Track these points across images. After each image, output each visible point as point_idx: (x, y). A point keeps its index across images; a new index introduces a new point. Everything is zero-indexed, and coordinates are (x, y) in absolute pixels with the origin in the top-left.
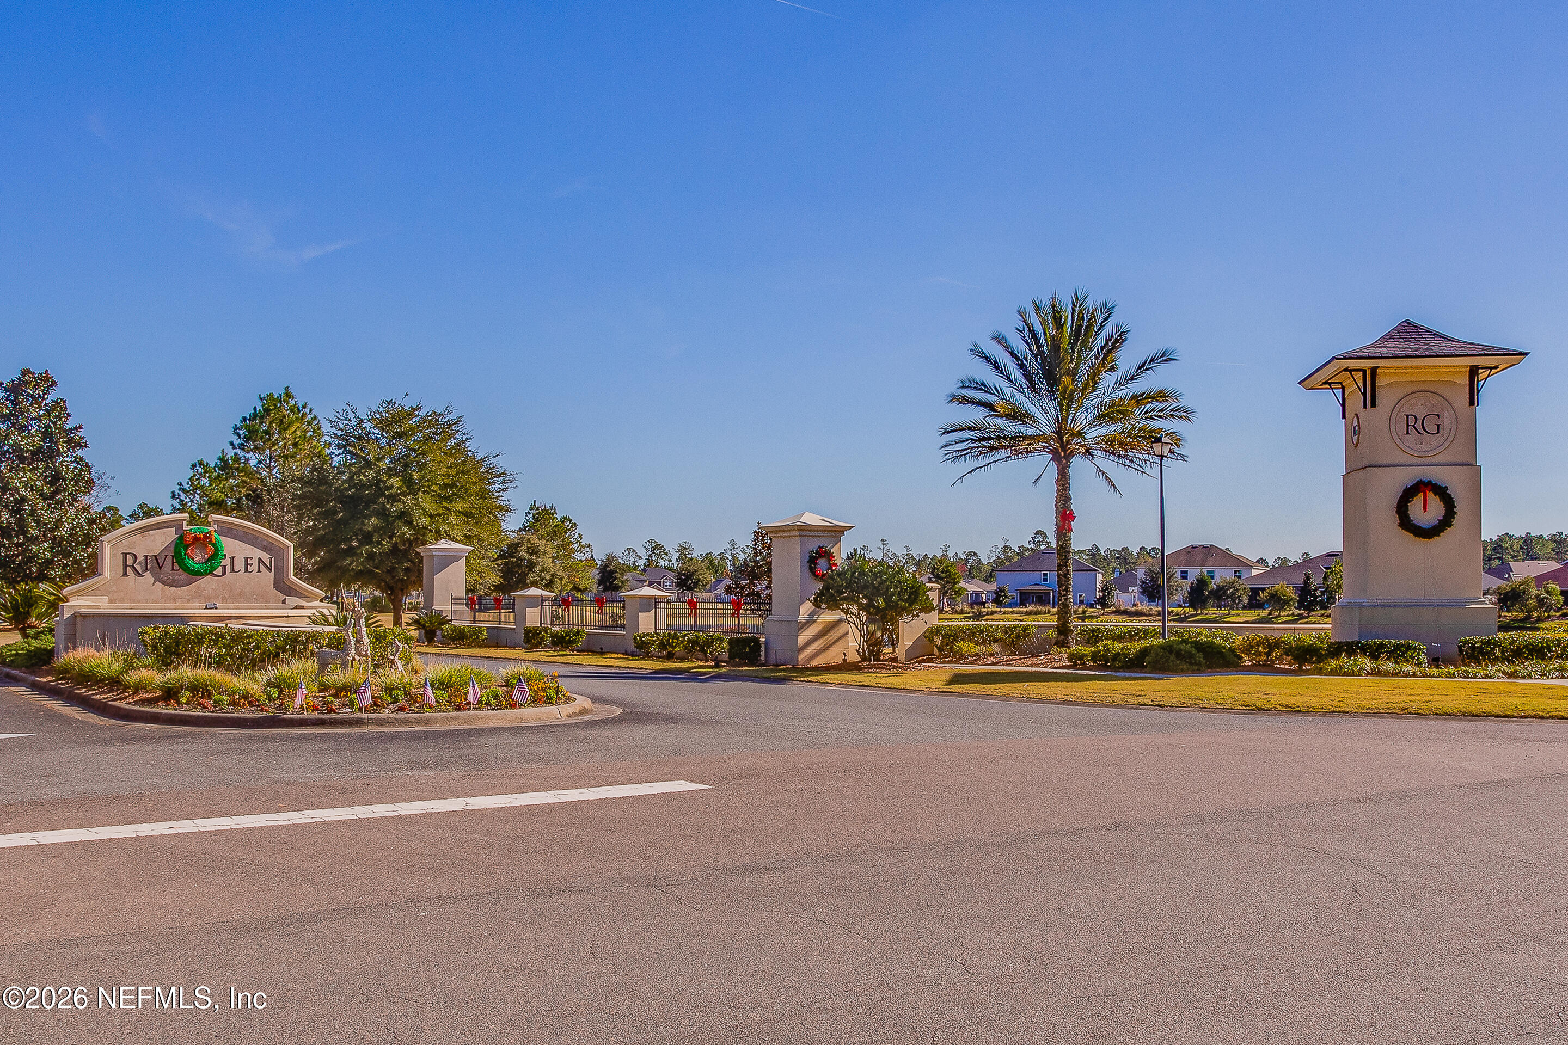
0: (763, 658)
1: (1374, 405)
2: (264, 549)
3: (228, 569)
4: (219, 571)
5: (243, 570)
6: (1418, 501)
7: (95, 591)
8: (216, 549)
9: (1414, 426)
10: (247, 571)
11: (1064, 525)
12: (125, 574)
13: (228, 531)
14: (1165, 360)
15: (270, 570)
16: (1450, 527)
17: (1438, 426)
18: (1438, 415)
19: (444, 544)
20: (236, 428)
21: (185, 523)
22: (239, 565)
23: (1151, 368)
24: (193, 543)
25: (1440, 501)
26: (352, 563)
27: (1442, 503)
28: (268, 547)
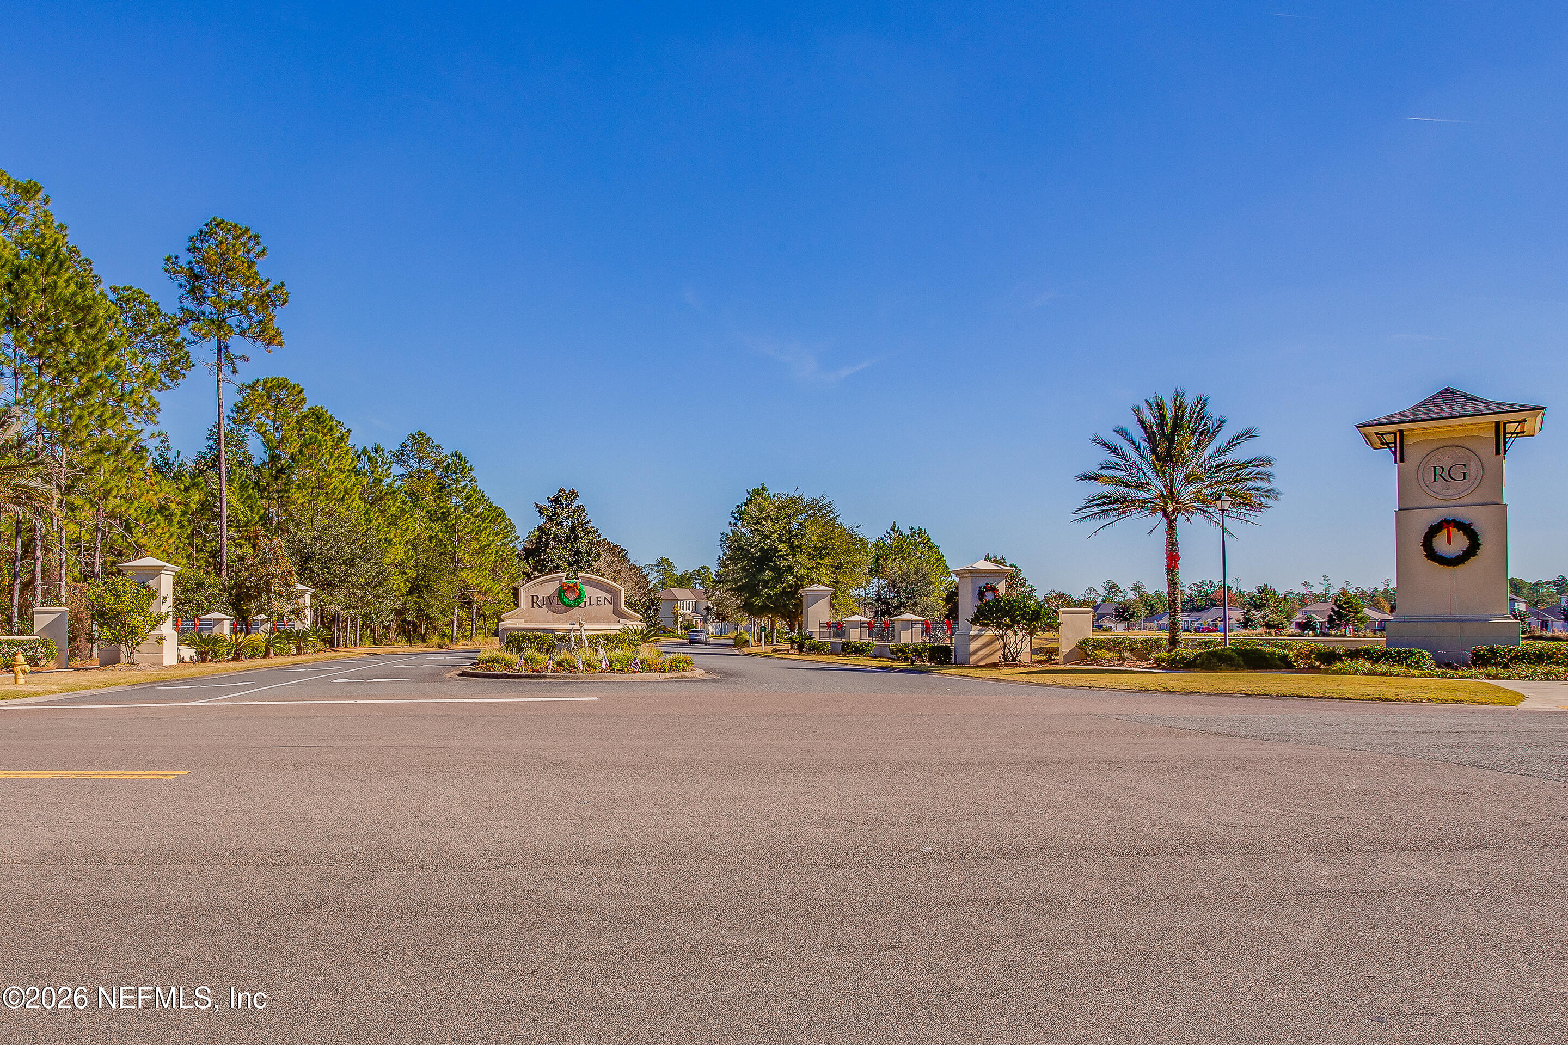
0: (953, 660)
1: (1402, 460)
2: (607, 592)
3: (588, 603)
4: (582, 605)
5: (596, 604)
6: (1443, 535)
7: (517, 616)
8: (580, 592)
9: (1440, 475)
10: (598, 604)
11: (1172, 563)
12: (533, 607)
13: (588, 582)
14: (1249, 437)
15: (611, 604)
16: (1474, 556)
17: (1464, 474)
18: (1464, 465)
19: (815, 587)
20: (733, 513)
21: (564, 578)
22: (594, 601)
23: (1239, 443)
24: (568, 589)
25: (1464, 535)
26: (756, 601)
27: (1465, 537)
28: (610, 590)
